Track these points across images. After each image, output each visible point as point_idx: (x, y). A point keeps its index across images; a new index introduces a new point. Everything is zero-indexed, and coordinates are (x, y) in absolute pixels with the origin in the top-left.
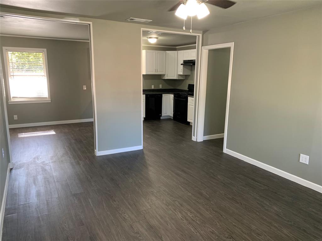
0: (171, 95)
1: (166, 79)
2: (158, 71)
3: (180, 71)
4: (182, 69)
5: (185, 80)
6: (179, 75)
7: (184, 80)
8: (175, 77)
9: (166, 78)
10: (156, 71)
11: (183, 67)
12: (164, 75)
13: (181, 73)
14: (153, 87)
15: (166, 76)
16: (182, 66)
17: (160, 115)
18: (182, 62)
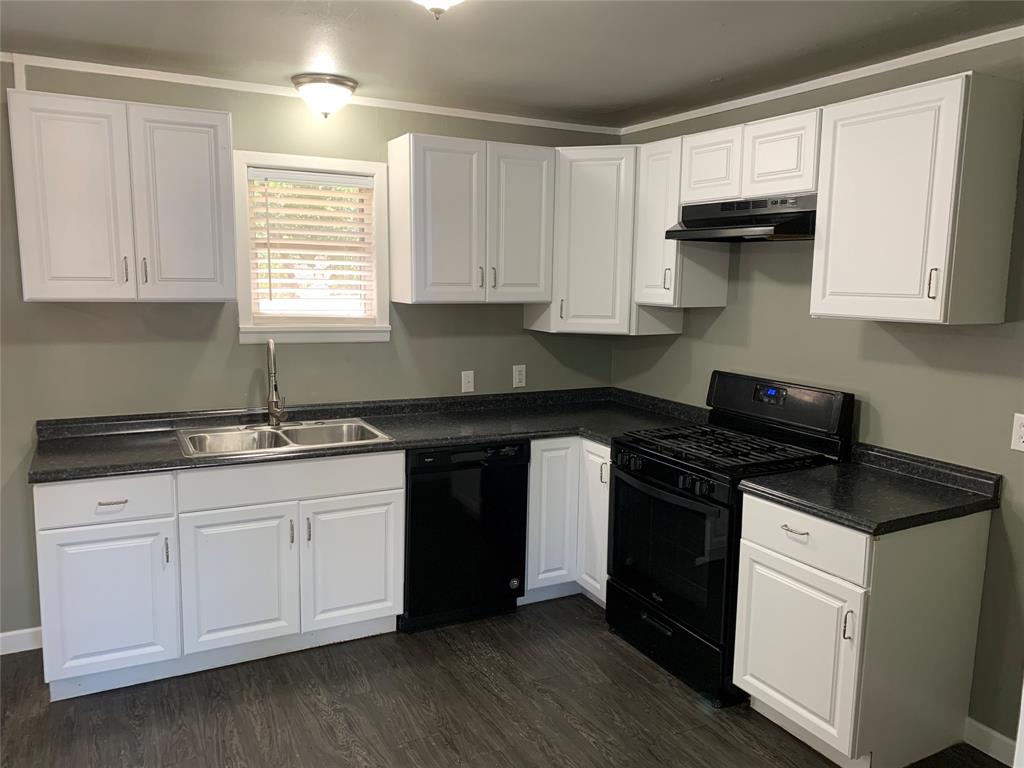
0: (589, 445)
1: (553, 330)
2: (501, 281)
3: (660, 282)
4: (673, 267)
5: (680, 339)
6: (642, 307)
7: (674, 337)
8: (617, 324)
9: (555, 324)
10: (489, 281)
11: (681, 251)
12: (542, 307)
13: (667, 298)
14: (467, 385)
15: (554, 309)
16: (673, 243)
17: (515, 583)
18: (673, 221)
